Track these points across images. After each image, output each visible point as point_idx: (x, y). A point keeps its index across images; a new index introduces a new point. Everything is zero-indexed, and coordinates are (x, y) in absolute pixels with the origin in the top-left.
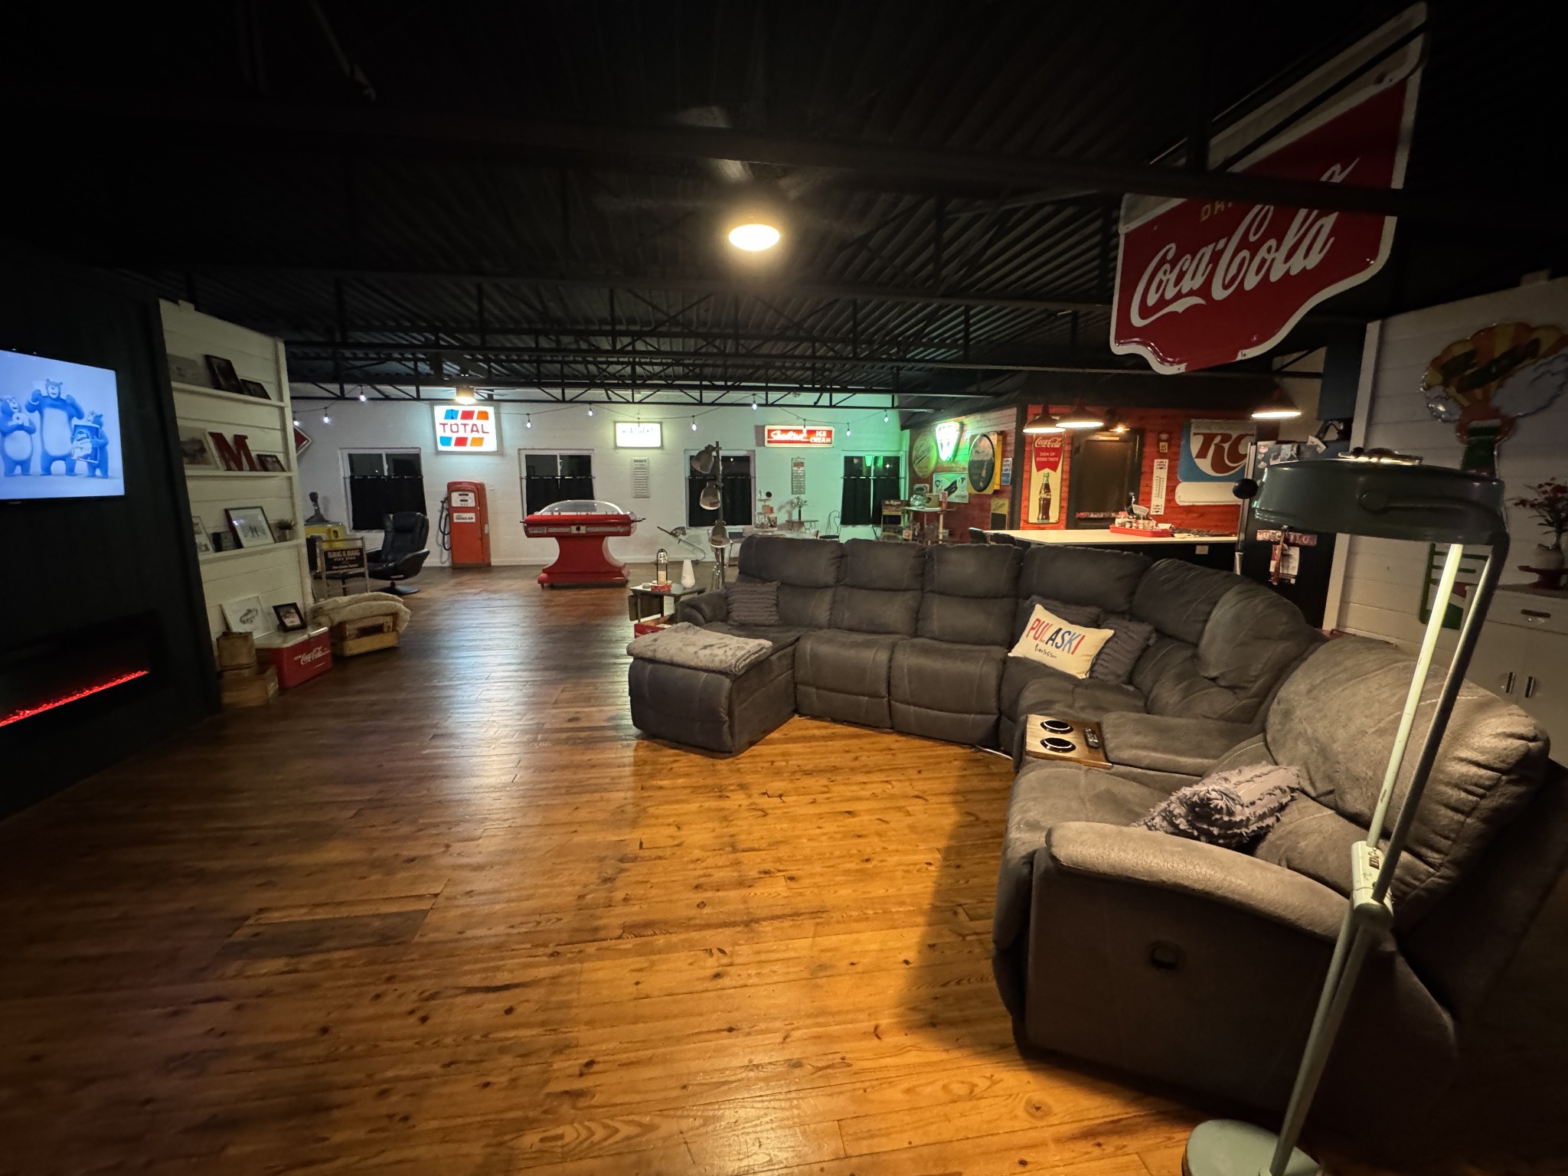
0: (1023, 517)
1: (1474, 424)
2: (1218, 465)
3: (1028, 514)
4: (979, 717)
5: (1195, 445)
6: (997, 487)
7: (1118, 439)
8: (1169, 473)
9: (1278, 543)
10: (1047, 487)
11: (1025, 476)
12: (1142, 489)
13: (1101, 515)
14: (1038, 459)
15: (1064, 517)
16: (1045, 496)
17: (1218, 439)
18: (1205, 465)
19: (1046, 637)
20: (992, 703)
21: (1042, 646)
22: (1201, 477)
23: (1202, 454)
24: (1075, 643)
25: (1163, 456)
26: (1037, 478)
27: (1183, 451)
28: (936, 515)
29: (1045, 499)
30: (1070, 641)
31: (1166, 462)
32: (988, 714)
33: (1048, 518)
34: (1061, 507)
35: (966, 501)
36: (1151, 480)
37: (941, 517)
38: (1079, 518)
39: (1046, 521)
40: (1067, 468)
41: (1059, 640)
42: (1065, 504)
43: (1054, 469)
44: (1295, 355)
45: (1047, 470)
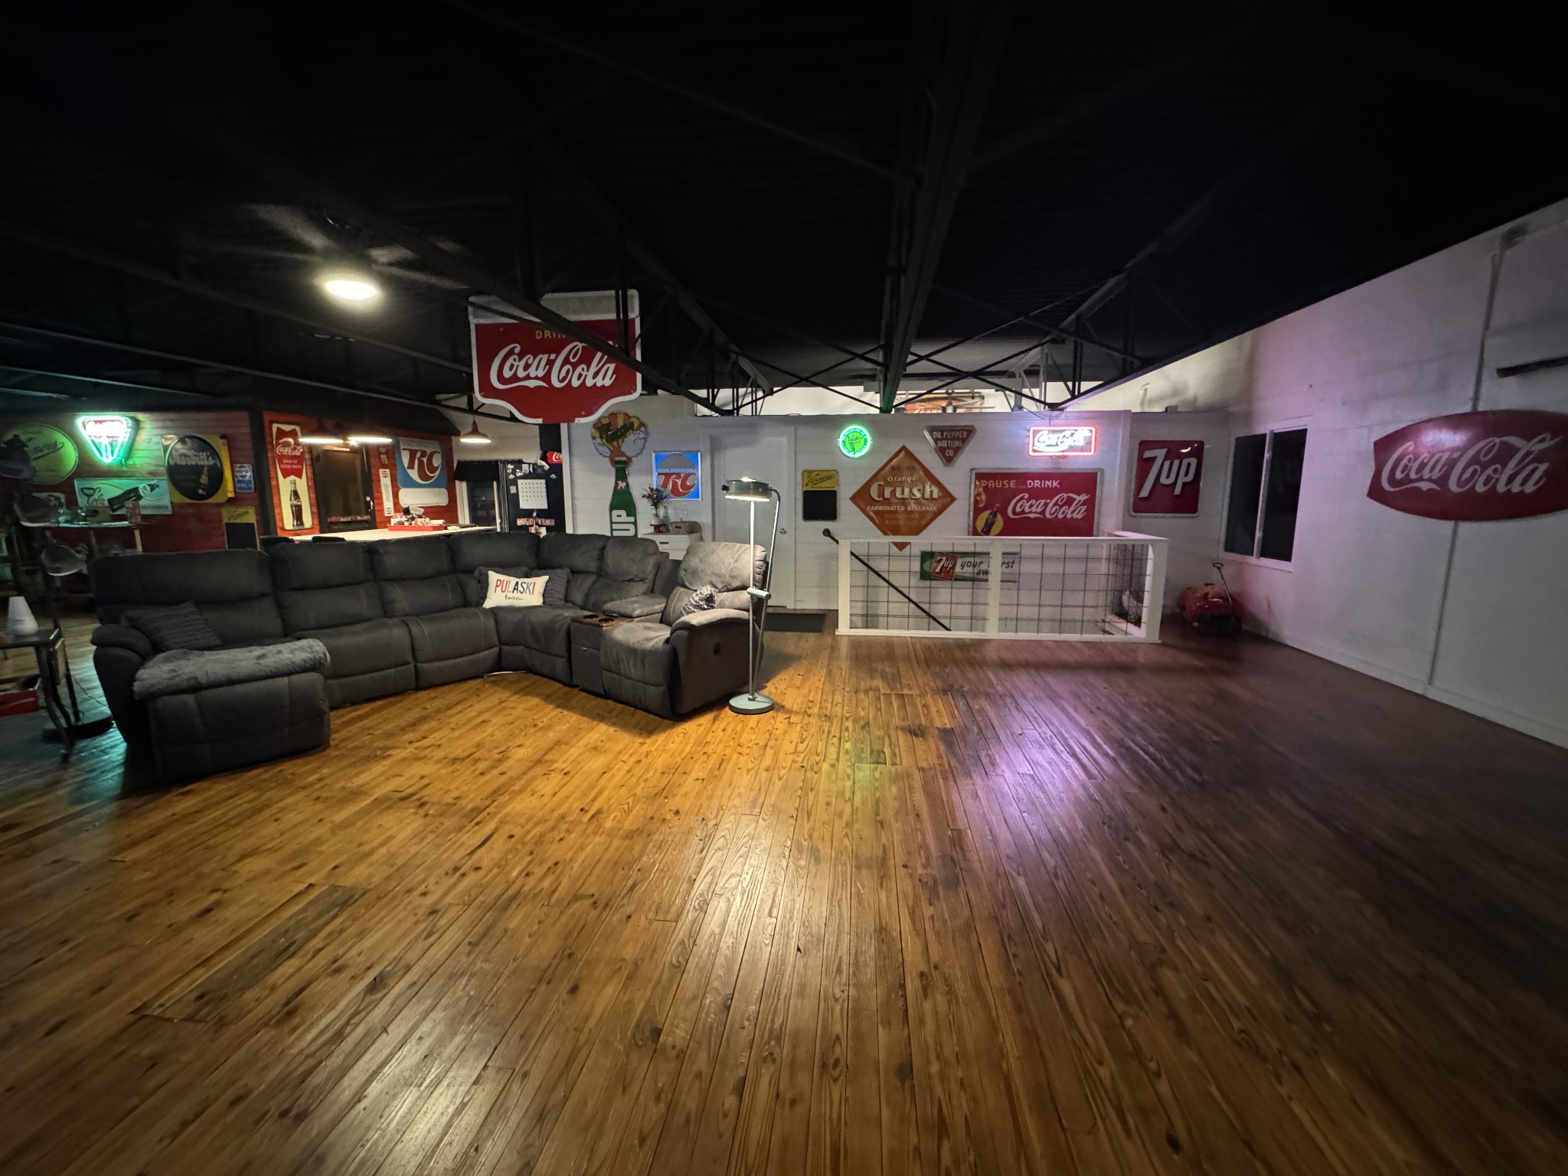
0: (279, 524)
1: (617, 459)
2: (422, 475)
3: (282, 520)
4: (487, 652)
5: (406, 460)
6: (231, 495)
7: (348, 450)
8: (392, 481)
9: (532, 526)
10: (295, 494)
11: (273, 483)
12: (376, 495)
13: (349, 519)
14: (282, 466)
15: (316, 521)
16: (295, 503)
17: (418, 455)
18: (414, 474)
19: (511, 588)
20: (496, 639)
21: (510, 595)
22: (414, 485)
23: (411, 466)
24: (531, 588)
25: (384, 466)
26: (285, 485)
27: (399, 466)
28: (128, 531)
29: (296, 506)
30: (528, 587)
31: (388, 471)
32: (492, 647)
33: (302, 524)
34: (312, 513)
35: (169, 512)
36: (380, 486)
37: (137, 534)
38: (331, 522)
39: (301, 527)
40: (310, 475)
41: (520, 588)
42: (315, 510)
43: (300, 476)
44: (453, 395)
45: (292, 477)
